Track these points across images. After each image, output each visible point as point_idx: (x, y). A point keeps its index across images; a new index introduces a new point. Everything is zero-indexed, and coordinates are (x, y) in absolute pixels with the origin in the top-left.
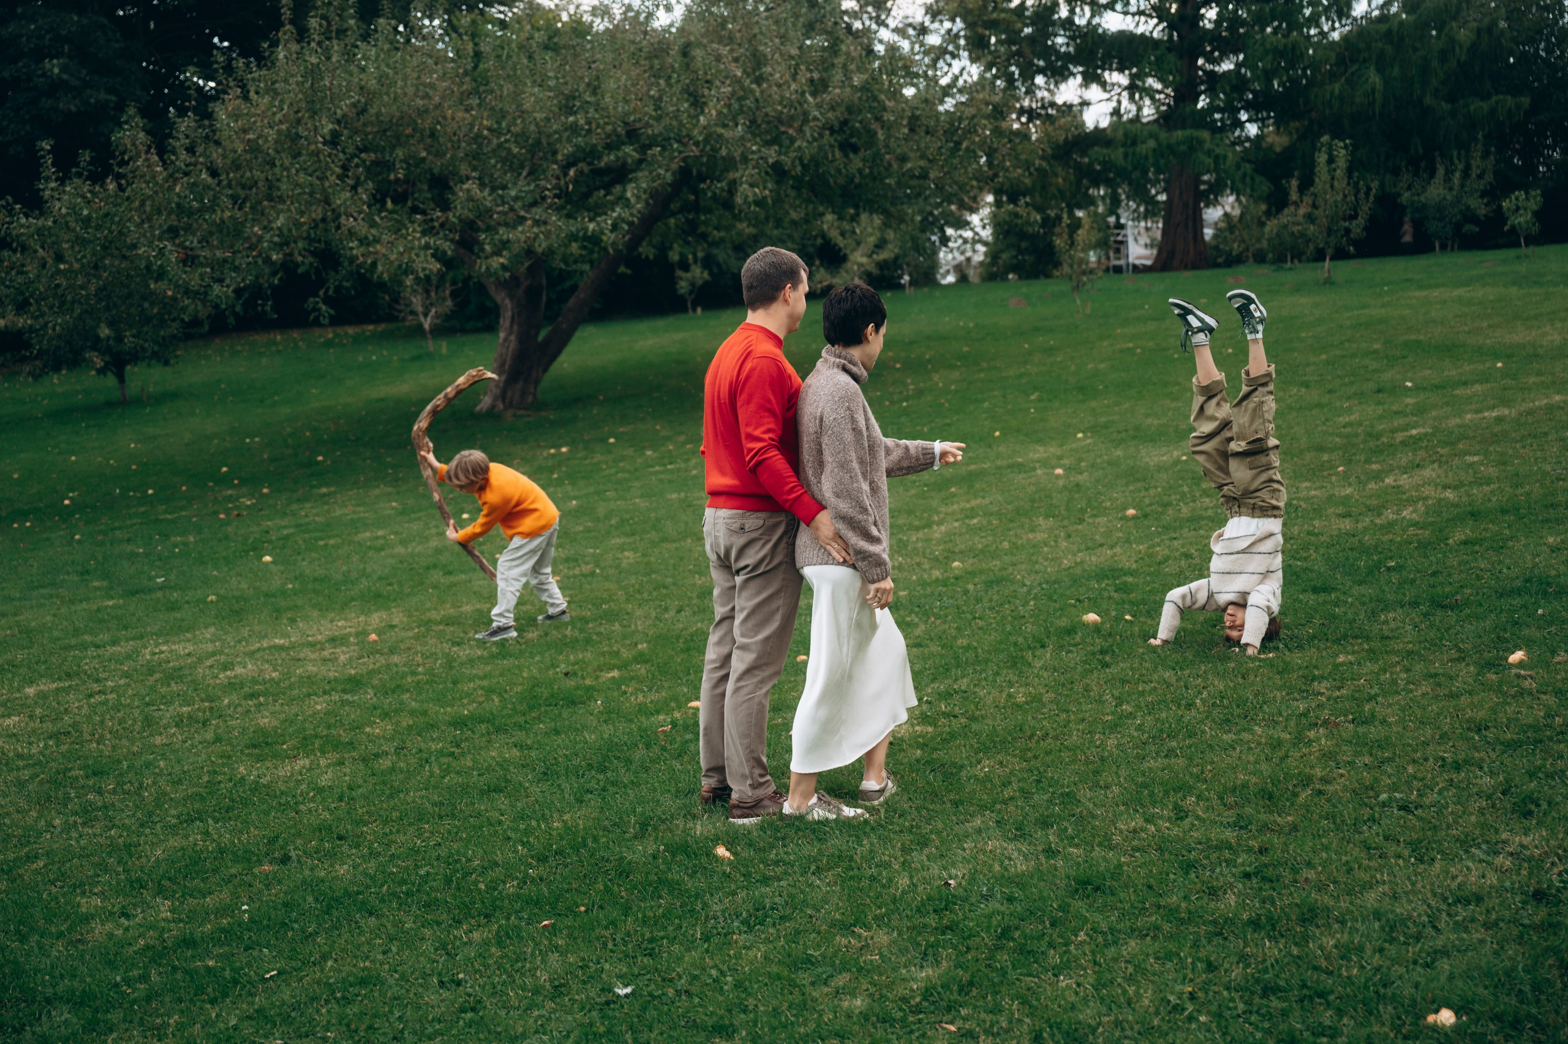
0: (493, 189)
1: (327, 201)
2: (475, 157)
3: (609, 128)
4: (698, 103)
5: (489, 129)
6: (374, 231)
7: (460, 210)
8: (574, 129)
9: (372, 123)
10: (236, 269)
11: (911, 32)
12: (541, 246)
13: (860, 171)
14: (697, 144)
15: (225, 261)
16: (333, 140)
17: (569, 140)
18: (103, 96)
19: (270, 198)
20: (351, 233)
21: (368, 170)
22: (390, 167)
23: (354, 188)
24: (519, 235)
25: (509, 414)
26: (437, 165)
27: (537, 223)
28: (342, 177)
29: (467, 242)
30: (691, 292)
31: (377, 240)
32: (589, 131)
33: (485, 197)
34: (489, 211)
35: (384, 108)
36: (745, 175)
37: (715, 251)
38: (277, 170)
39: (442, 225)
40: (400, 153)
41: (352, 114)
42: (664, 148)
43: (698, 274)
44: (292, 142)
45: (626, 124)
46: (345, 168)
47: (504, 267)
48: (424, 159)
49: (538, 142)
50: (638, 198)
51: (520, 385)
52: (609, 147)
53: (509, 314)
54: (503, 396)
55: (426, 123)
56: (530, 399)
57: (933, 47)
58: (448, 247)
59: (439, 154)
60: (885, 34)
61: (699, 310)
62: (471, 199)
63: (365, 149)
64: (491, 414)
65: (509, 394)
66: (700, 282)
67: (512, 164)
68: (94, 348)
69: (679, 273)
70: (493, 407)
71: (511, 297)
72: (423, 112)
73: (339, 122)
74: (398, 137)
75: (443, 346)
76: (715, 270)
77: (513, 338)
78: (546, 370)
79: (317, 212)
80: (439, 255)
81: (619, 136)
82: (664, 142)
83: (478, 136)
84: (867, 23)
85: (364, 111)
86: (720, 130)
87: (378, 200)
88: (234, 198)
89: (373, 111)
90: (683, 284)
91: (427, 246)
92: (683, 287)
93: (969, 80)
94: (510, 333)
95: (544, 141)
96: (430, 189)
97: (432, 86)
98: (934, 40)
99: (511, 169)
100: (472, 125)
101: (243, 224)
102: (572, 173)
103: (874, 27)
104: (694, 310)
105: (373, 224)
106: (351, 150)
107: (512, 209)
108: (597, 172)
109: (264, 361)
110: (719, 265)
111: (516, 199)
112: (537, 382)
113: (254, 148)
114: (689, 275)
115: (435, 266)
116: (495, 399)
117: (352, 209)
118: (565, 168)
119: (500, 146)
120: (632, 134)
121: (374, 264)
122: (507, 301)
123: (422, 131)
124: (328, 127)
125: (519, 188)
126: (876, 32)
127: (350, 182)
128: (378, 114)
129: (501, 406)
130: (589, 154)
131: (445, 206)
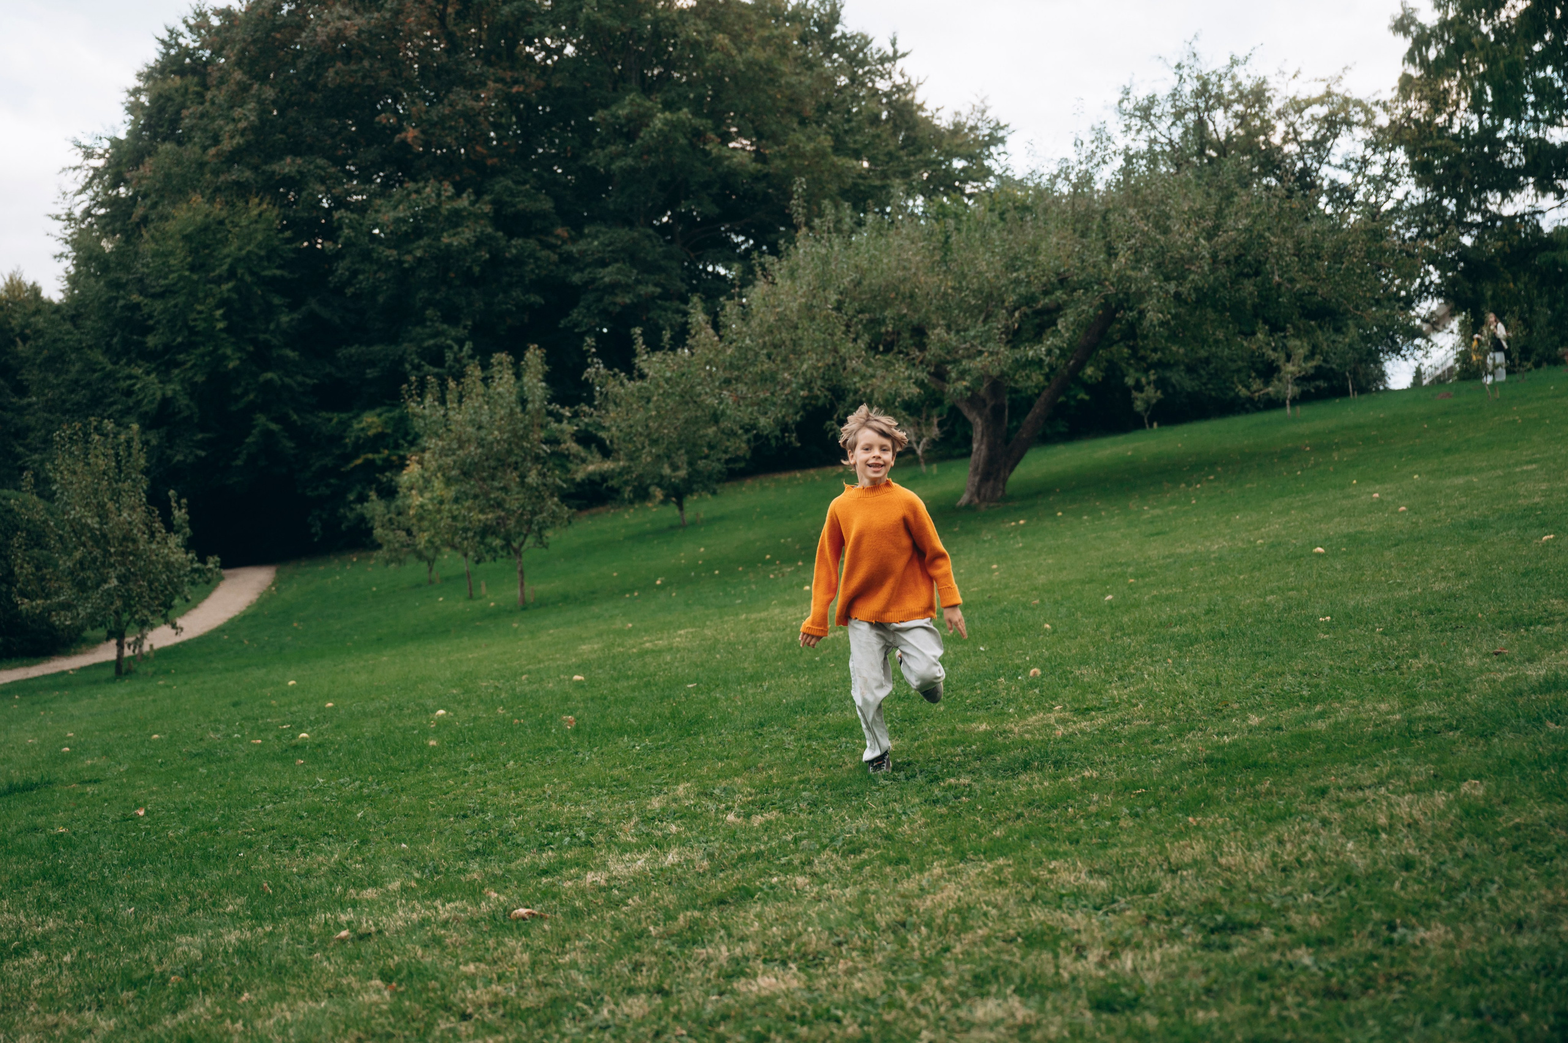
0: (958, 332)
1: (836, 351)
2: (943, 310)
3: (1044, 279)
4: (1111, 253)
5: (953, 288)
6: (870, 370)
7: (933, 350)
8: (1017, 282)
9: (865, 292)
10: (774, 404)
11: (1353, 165)
12: (995, 372)
13: (1251, 294)
14: (1112, 284)
15: (766, 399)
16: (838, 308)
17: (1014, 291)
18: (651, 289)
19: (794, 352)
20: (854, 372)
21: (865, 326)
22: (882, 322)
23: (855, 340)
24: (977, 363)
25: (983, 506)
26: (915, 319)
27: (991, 354)
28: (847, 332)
29: (940, 374)
30: (1146, 410)
31: (873, 376)
32: (1029, 282)
33: (952, 339)
34: (955, 350)
35: (874, 280)
36: (1150, 304)
37: (1168, 374)
38: (799, 332)
39: (921, 362)
40: (888, 313)
41: (851, 286)
42: (1086, 290)
43: (1152, 394)
44: (808, 309)
45: (1058, 274)
46: (848, 326)
47: (967, 389)
48: (905, 315)
49: (991, 295)
50: (1067, 329)
51: (991, 483)
52: (1046, 293)
53: (979, 429)
54: (978, 493)
55: (905, 288)
56: (1000, 494)
57: (1374, 177)
58: (924, 376)
59: (916, 311)
60: (1325, 170)
61: (1155, 425)
62: (940, 340)
63: (861, 311)
64: (969, 507)
65: (983, 491)
66: (1154, 401)
67: (971, 311)
68: (659, 485)
69: (1135, 394)
70: (971, 501)
71: (980, 415)
72: (904, 281)
73: (841, 293)
74: (885, 300)
75: (934, 468)
76: (1170, 390)
77: (983, 447)
78: (1011, 470)
79: (829, 359)
80: (920, 384)
81: (1052, 284)
82: (1087, 287)
83: (945, 294)
84: (1309, 162)
85: (859, 283)
86: (1129, 273)
87: (872, 347)
88: (769, 356)
89: (865, 283)
90: (1139, 403)
91: (910, 377)
92: (1139, 405)
93: (1415, 202)
94: (981, 444)
95: (995, 294)
96: (912, 337)
97: (908, 260)
98: (1376, 170)
99: (971, 316)
100: (939, 287)
101: (776, 372)
102: (1017, 314)
103: (1316, 165)
104: (1151, 426)
105: (868, 364)
106: (850, 313)
107: (972, 345)
108: (1038, 313)
109: (788, 491)
110: (1173, 386)
111: (974, 337)
112: (1005, 480)
113: (781, 318)
114: (1143, 395)
115: (915, 390)
116: (972, 495)
117: (854, 355)
118: (1011, 313)
119: (962, 300)
120: (1063, 281)
121: (872, 392)
122: (978, 420)
123: (903, 295)
124: (834, 298)
125: (978, 329)
126: (1317, 171)
127: (852, 336)
128: (870, 284)
129: (977, 501)
130: (1029, 300)
131: (922, 347)
